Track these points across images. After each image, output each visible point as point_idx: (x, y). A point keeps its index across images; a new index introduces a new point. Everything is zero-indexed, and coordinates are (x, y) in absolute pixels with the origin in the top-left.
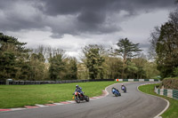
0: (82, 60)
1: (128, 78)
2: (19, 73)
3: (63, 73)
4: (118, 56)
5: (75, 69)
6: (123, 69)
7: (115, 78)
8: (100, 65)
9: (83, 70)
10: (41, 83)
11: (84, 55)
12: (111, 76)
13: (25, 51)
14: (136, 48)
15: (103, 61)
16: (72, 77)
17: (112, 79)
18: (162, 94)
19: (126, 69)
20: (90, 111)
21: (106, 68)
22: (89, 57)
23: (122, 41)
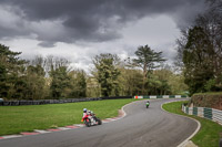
0: (92, 73)
1: (150, 94)
2: (12, 91)
3: (69, 90)
4: (136, 68)
5: (83, 84)
6: (143, 83)
7: (134, 95)
8: (114, 79)
9: (94, 86)
10: (41, 103)
11: (94, 67)
12: (128, 92)
13: (19, 63)
14: (158, 57)
15: (119, 73)
16: (81, 95)
17: (129, 96)
18: (191, 113)
19: (147, 83)
20: (104, 136)
21: (122, 83)
22: (101, 70)
23: (141, 49)
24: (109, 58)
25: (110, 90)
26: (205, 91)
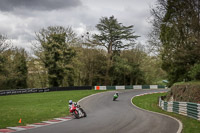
0: (37, 53)
1: (116, 83)
4: (98, 47)
5: (23, 69)
6: (107, 68)
7: (94, 84)
8: (67, 62)
9: (38, 71)
11: (39, 44)
12: (87, 81)
15: (74, 54)
17: (88, 86)
18: (170, 109)
19: (112, 69)
21: (78, 68)
22: (49, 49)
23: (105, 21)
24: (60, 33)
25: (61, 78)
26: (189, 79)
